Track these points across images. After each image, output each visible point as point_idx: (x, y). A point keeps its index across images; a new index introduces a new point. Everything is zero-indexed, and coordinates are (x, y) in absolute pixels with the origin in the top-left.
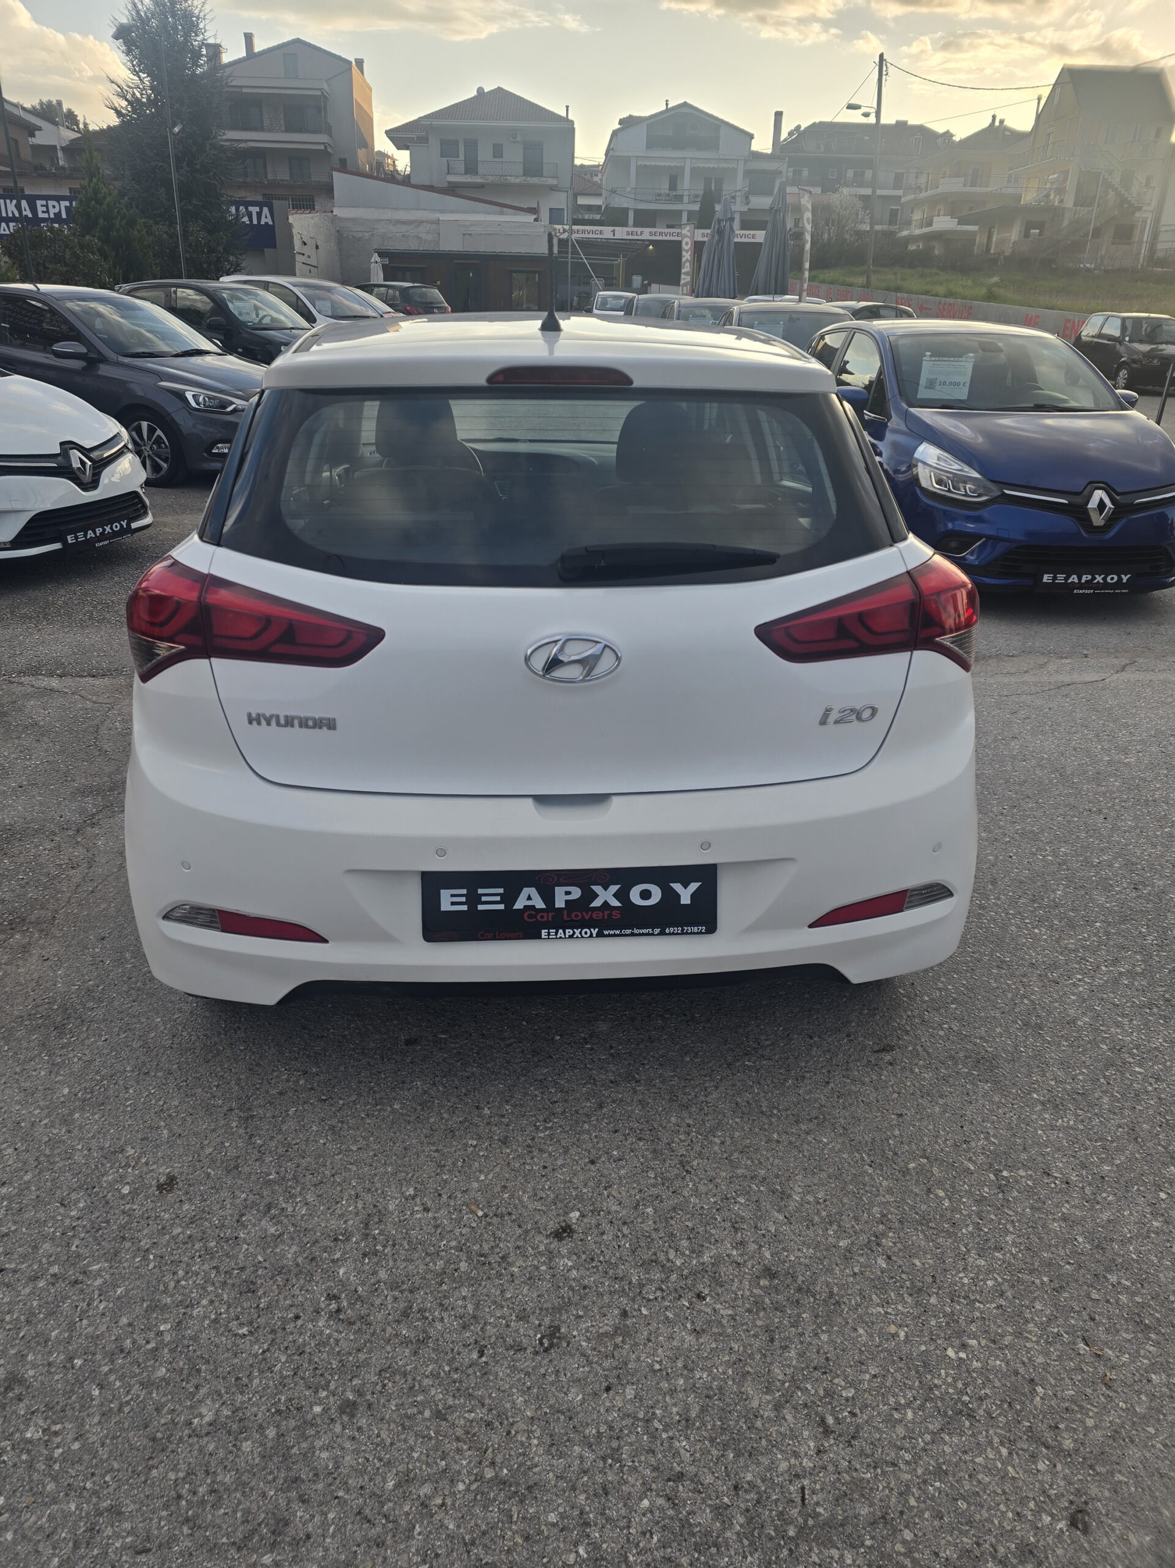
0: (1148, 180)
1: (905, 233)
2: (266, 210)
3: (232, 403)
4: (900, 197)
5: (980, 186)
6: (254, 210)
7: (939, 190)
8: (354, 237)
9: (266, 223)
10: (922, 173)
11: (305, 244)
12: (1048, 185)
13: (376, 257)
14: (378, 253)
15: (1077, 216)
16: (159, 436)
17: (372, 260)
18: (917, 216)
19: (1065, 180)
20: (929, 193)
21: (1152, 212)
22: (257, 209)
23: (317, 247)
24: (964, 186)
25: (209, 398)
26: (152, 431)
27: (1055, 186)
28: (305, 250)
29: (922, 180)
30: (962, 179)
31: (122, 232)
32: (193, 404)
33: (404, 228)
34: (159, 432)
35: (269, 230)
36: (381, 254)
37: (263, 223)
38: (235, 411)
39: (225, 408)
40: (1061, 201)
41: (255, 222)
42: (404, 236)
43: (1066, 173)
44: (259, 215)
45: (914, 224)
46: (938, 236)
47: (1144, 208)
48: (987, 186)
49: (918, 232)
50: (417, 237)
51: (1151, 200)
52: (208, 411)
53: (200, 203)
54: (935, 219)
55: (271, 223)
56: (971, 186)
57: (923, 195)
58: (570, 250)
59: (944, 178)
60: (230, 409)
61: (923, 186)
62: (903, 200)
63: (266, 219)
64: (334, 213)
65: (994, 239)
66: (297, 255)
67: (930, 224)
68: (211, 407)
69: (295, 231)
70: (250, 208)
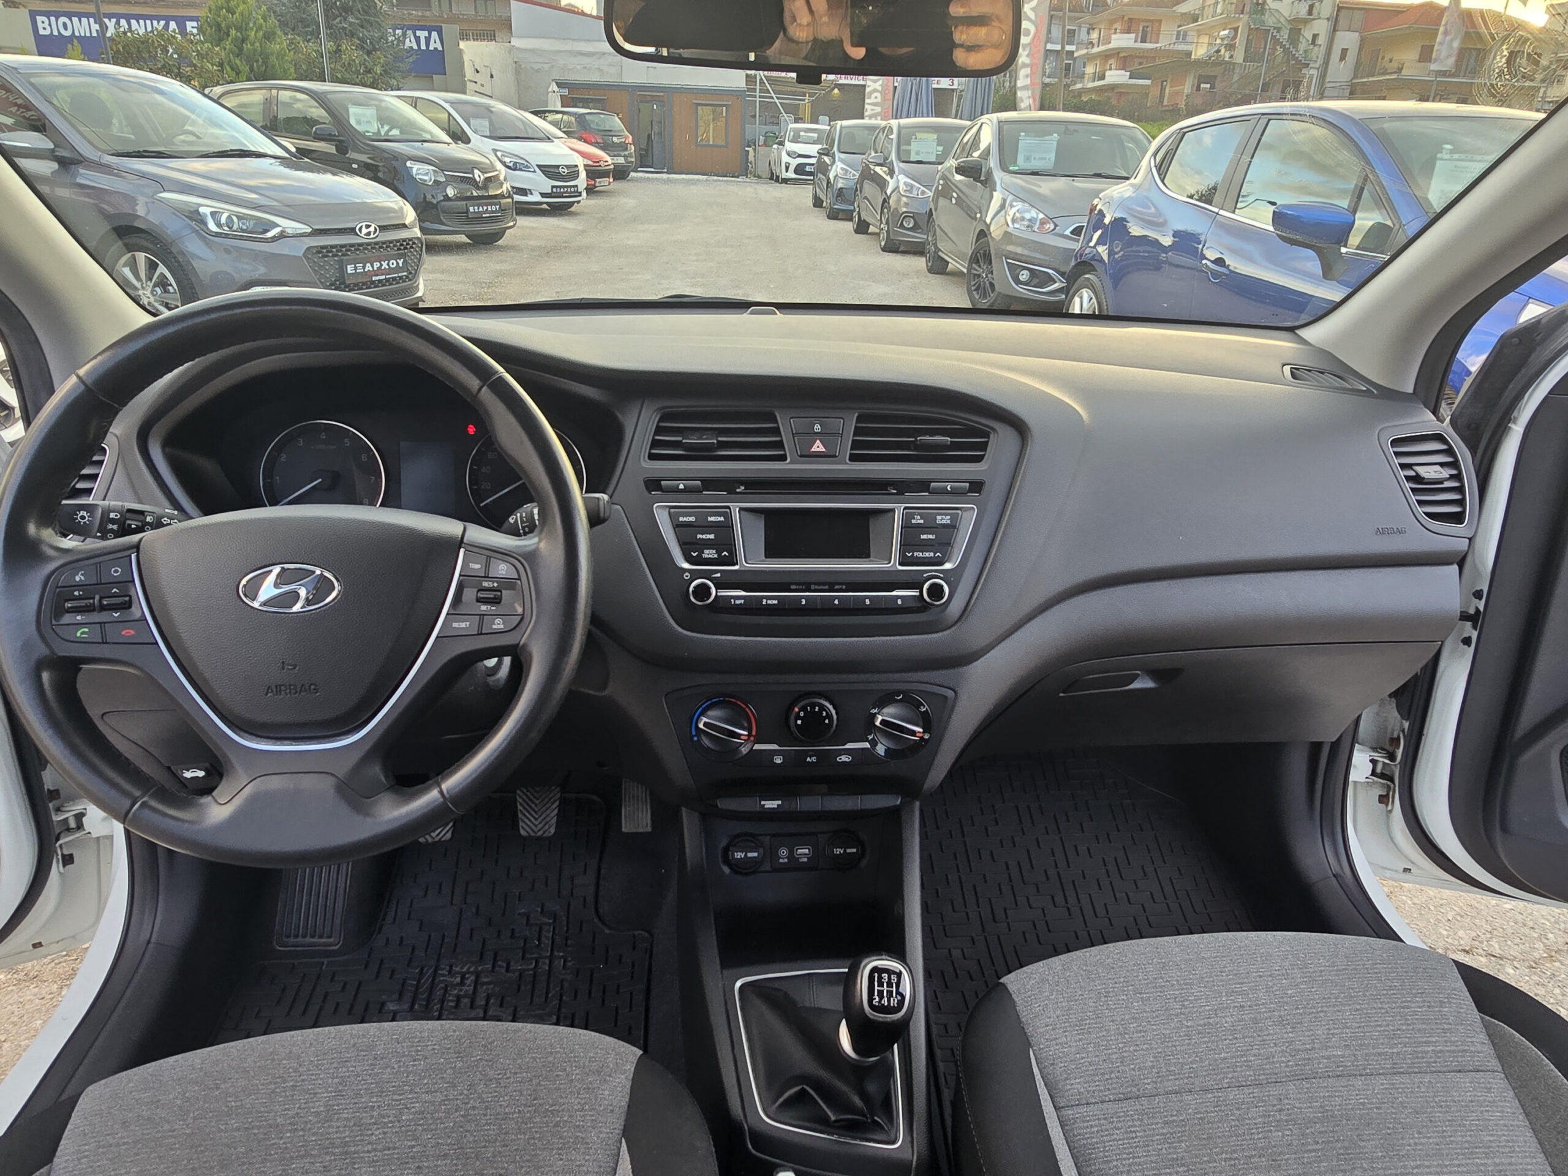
0: (1315, 36)
1: (1079, 86)
2: (434, 34)
3: (277, 225)
4: (1073, 52)
5: (1150, 42)
6: (422, 34)
7: (1111, 46)
8: (532, 68)
9: (436, 49)
10: (1094, 29)
11: (478, 72)
12: (1218, 41)
13: (554, 87)
14: (557, 83)
15: (1246, 71)
16: (162, 275)
17: (550, 90)
18: (1090, 70)
19: (1235, 37)
20: (1102, 48)
21: (1318, 69)
22: (426, 33)
23: (492, 76)
24: (1135, 42)
25: (239, 218)
26: (152, 267)
27: (1226, 42)
28: (477, 77)
29: (1094, 35)
30: (1133, 36)
31: (257, 44)
32: (212, 227)
33: (586, 60)
34: (162, 269)
35: (439, 55)
36: (559, 85)
37: (431, 48)
38: (282, 235)
39: (266, 231)
40: (1231, 57)
41: (423, 47)
42: (585, 68)
43: (1236, 30)
44: (428, 40)
45: (1087, 76)
46: (1112, 88)
47: (1310, 66)
48: (1157, 43)
49: (1091, 85)
50: (599, 69)
51: (1317, 57)
52: (235, 237)
53: (357, 21)
54: (1108, 73)
55: (440, 48)
56: (1141, 42)
57: (1096, 50)
58: (758, 87)
59: (1115, 33)
60: (270, 234)
61: (1095, 41)
62: (1076, 55)
63: (435, 44)
64: (512, 43)
65: (1167, 91)
66: (468, 83)
67: (1103, 77)
68: (243, 231)
69: (466, 58)
70: (418, 33)
